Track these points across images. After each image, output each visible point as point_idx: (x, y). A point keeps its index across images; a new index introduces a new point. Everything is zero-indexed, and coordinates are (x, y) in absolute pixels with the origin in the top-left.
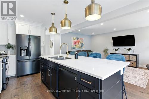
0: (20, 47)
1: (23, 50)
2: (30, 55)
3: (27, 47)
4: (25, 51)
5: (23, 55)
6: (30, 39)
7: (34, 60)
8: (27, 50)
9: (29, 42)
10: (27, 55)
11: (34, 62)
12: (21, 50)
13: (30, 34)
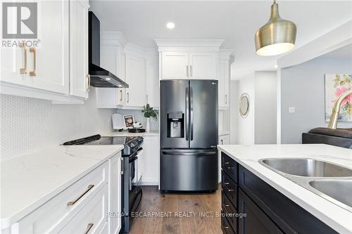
0: (168, 114)
1: (173, 121)
2: (190, 137)
3: (183, 114)
4: (179, 123)
5: (173, 134)
6: (189, 92)
7: (201, 151)
8: (182, 121)
9: (187, 99)
10: (182, 136)
11: (200, 159)
12: (170, 121)
13: (190, 78)
